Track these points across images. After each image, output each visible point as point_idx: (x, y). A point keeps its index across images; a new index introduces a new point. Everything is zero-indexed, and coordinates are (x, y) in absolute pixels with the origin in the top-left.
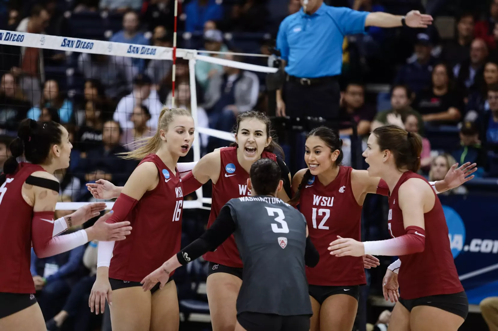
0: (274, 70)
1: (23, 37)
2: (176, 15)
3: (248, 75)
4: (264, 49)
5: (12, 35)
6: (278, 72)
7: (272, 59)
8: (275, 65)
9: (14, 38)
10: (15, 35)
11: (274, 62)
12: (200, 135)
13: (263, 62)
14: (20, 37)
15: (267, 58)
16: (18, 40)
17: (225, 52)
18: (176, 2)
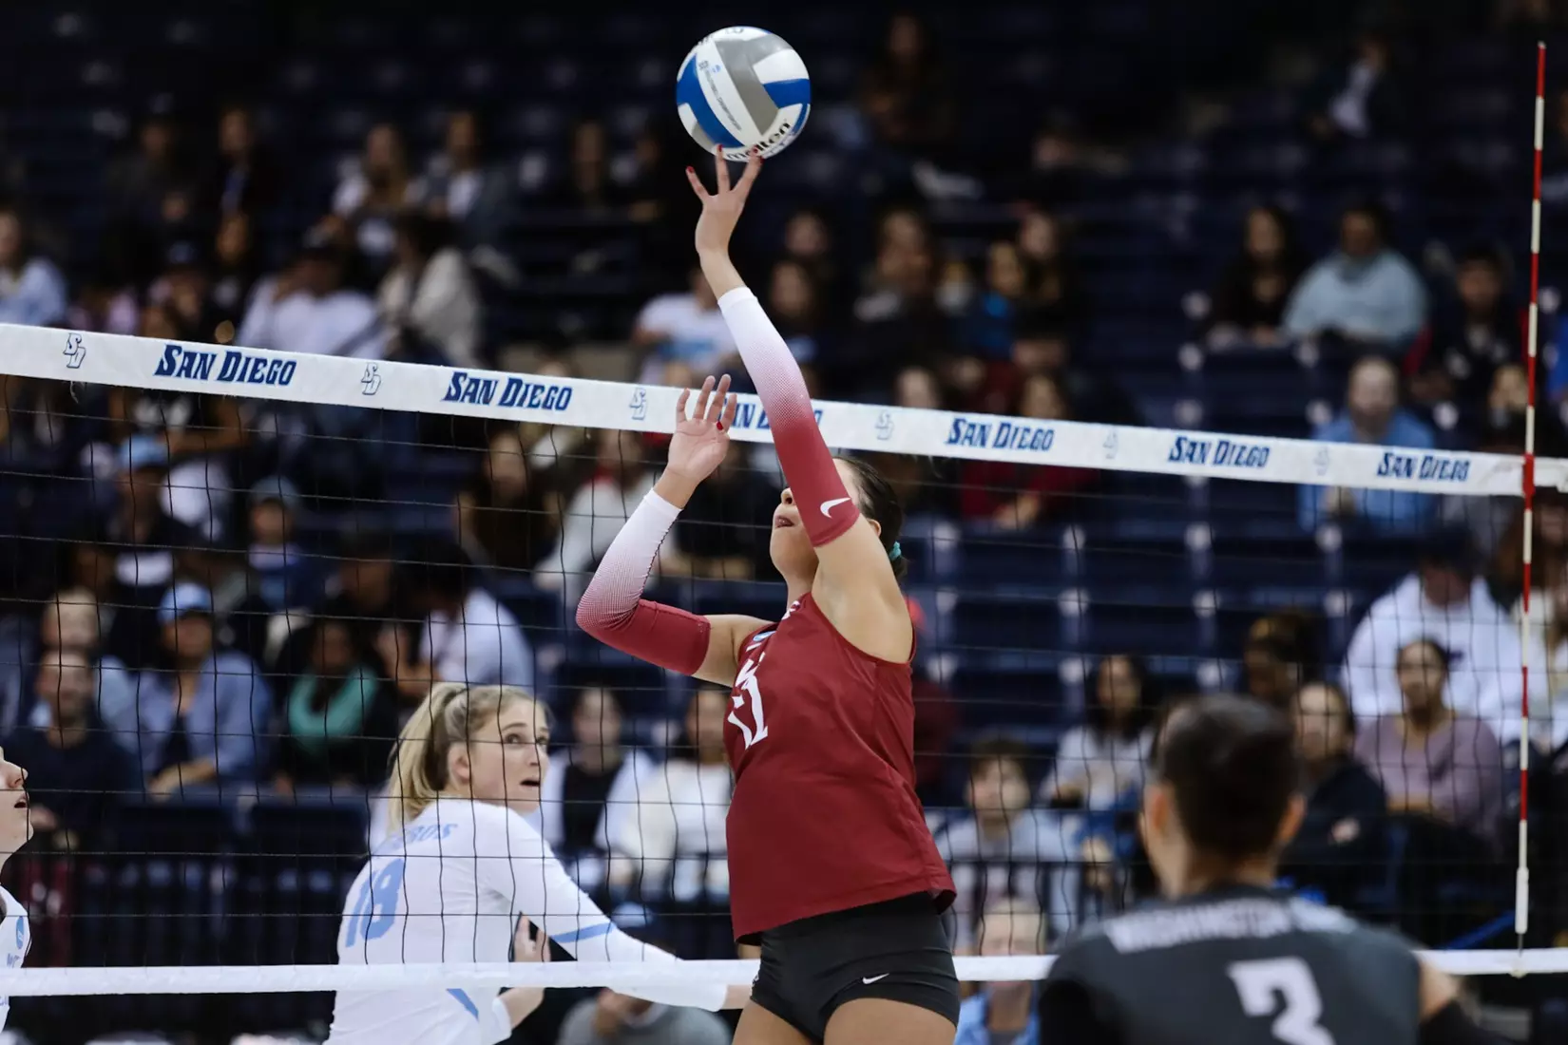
1: (1049, 435)
5: (1017, 429)
9: (1023, 438)
10: (1027, 430)
14: (1040, 436)
18: (1533, 310)
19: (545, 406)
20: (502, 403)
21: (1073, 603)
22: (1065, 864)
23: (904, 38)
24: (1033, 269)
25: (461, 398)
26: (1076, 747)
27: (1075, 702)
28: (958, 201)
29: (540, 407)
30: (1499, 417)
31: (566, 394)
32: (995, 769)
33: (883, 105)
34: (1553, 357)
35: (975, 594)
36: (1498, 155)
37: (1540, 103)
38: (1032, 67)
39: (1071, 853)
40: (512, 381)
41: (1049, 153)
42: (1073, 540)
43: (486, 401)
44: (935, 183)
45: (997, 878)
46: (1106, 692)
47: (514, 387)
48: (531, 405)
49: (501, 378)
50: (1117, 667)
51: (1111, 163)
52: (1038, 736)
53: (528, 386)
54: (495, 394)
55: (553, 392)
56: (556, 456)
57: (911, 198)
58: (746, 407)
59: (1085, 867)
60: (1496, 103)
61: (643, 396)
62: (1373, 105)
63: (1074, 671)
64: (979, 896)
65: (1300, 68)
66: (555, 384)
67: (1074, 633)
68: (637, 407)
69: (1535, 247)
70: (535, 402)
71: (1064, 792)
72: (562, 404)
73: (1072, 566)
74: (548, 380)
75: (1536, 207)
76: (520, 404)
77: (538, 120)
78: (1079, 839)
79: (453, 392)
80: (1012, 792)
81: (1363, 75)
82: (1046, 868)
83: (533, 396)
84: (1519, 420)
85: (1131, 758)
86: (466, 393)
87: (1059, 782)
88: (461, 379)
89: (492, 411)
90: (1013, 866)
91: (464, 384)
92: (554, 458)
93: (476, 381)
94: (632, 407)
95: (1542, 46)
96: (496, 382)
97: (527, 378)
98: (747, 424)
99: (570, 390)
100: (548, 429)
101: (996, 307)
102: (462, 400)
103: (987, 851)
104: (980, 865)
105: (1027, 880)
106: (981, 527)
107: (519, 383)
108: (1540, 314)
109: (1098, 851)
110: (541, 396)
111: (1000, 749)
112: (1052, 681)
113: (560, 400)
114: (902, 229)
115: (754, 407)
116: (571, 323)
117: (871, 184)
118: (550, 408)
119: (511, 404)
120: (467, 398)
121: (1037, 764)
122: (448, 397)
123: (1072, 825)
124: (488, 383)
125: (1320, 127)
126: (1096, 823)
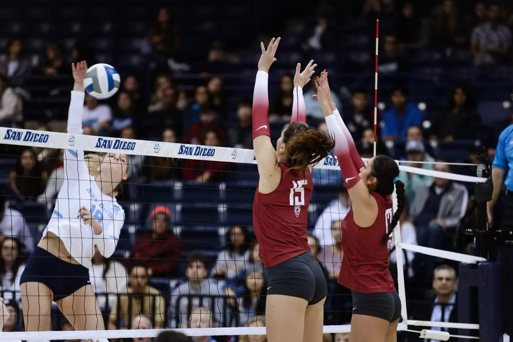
0: (484, 180)
1: (213, 151)
2: (375, 123)
3: (456, 186)
4: (473, 157)
5: (202, 149)
6: (486, 182)
7: (481, 168)
8: (484, 175)
9: (204, 152)
10: (206, 149)
11: (483, 171)
12: (404, 251)
13: (472, 172)
14: (210, 152)
15: (476, 167)
16: (208, 154)
17: (430, 161)
18: (376, 109)
19: (39, 141)
20: (24, 140)
21: (222, 208)
22: (219, 296)
23: (163, 16)
24: (210, 95)
25: (10, 138)
26: (223, 257)
27: (223, 241)
28: (182, 71)
29: (38, 141)
30: (366, 145)
31: (47, 137)
32: (195, 264)
33: (156, 39)
34: (383, 125)
35: (188, 205)
36: (364, 57)
37: (377, 39)
38: (207, 26)
39: (221, 293)
40: (27, 133)
41: (213, 56)
42: (222, 186)
43: (19, 139)
44: (174, 65)
45: (196, 302)
46: (233, 238)
47: (28, 134)
48: (34, 141)
49: (24, 131)
50: (237, 230)
51: (235, 59)
52: (210, 253)
53: (33, 134)
54: (22, 137)
55: (42, 136)
56: (43, 158)
57: (166, 71)
58: (109, 141)
59: (225, 298)
60: (363, 40)
61: (73, 138)
62: (323, 40)
63: (222, 231)
64: (190, 308)
65: (298, 27)
66: (43, 134)
67: (222, 218)
68: (71, 141)
69: (376, 88)
70: (36, 140)
71: (219, 272)
72: (45, 140)
73: (222, 195)
74: (40, 132)
75: (376, 74)
76: (31, 140)
77: (37, 44)
78: (224, 288)
79: (7, 136)
80: (201, 272)
81: (319, 30)
82: (213, 298)
83: (35, 138)
84: (372, 146)
85: (241, 261)
86: (12, 136)
87: (218, 269)
88: (10, 132)
89: (21, 143)
90: (201, 297)
91: (11, 134)
92: (42, 158)
93: (15, 133)
94: (69, 141)
95: (378, 20)
96: (22, 133)
97: (33, 131)
98: (109, 147)
99: (48, 136)
100: (41, 149)
101: (196, 107)
102: (10, 139)
103: (193, 292)
104: (190, 297)
105: (206, 302)
106: (190, 182)
107: (30, 133)
108: (378, 110)
109: (230, 292)
110: (38, 138)
111: (197, 258)
112: (215, 234)
113: (45, 139)
114: (163, 81)
115: (112, 141)
116: (49, 113)
117: (153, 66)
118: (41, 142)
119: (27, 140)
120: (12, 138)
121: (210, 263)
122: (5, 138)
123: (221, 283)
124: (19, 133)
125: (305, 47)
126: (229, 282)
